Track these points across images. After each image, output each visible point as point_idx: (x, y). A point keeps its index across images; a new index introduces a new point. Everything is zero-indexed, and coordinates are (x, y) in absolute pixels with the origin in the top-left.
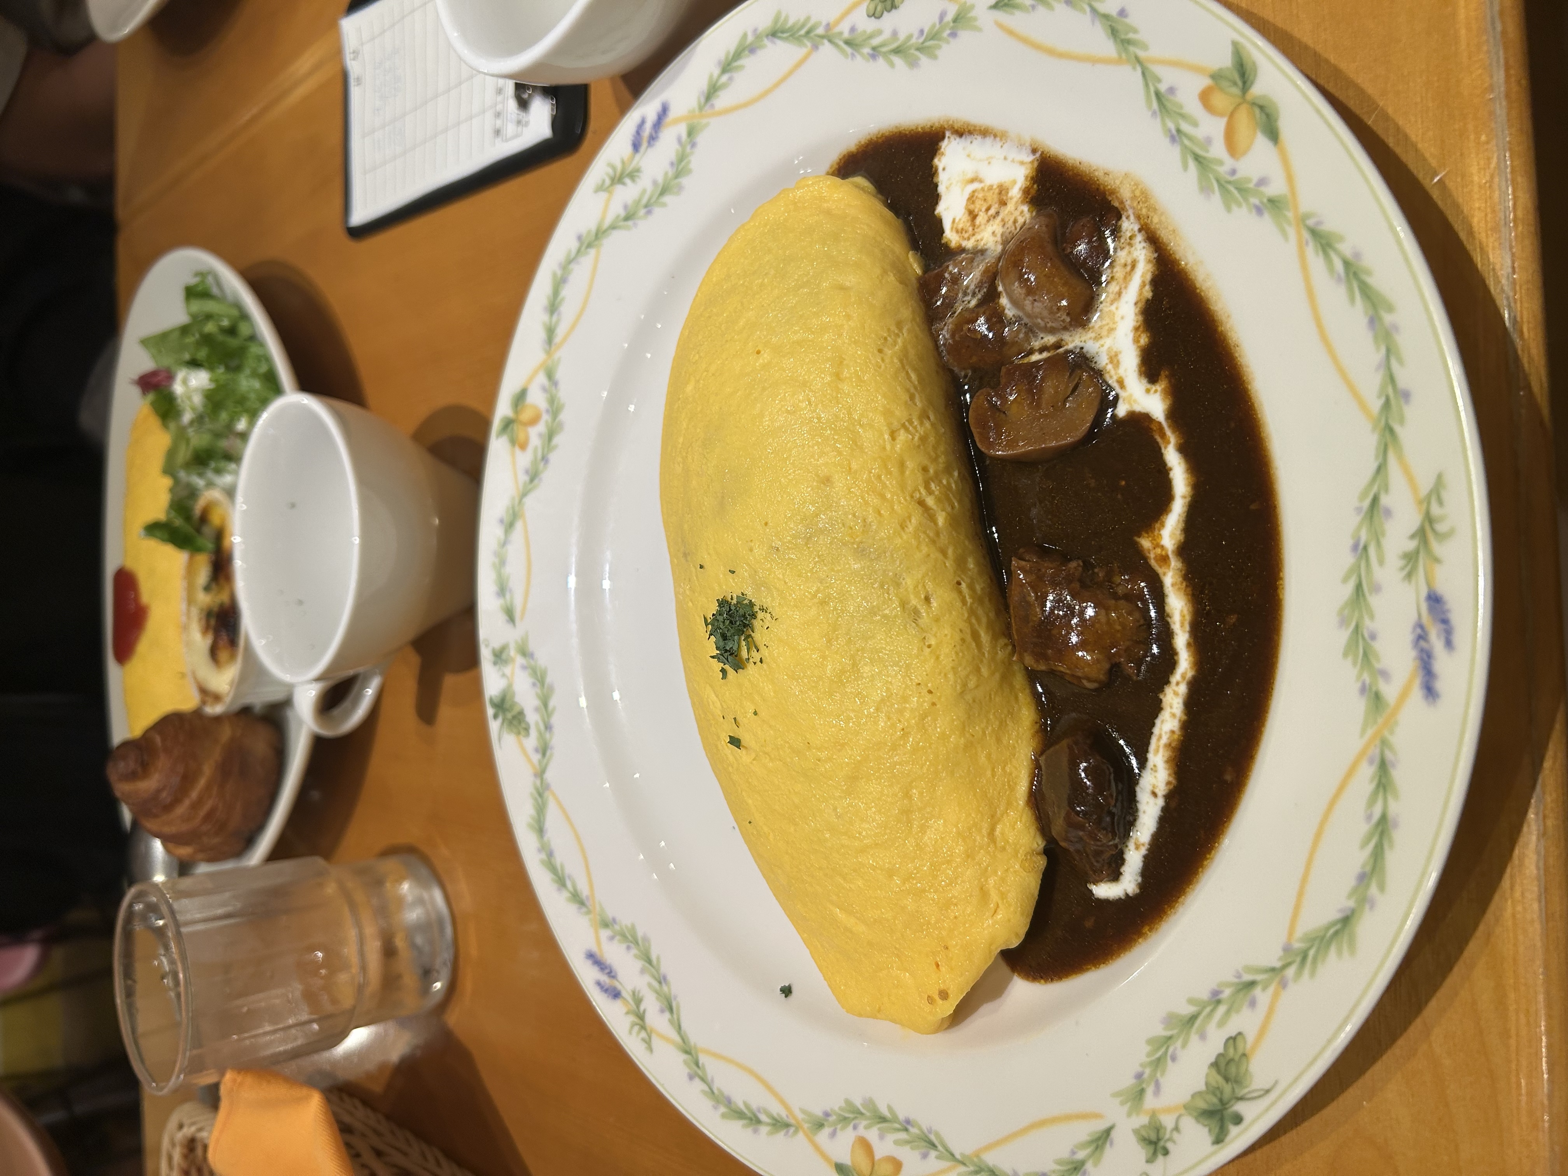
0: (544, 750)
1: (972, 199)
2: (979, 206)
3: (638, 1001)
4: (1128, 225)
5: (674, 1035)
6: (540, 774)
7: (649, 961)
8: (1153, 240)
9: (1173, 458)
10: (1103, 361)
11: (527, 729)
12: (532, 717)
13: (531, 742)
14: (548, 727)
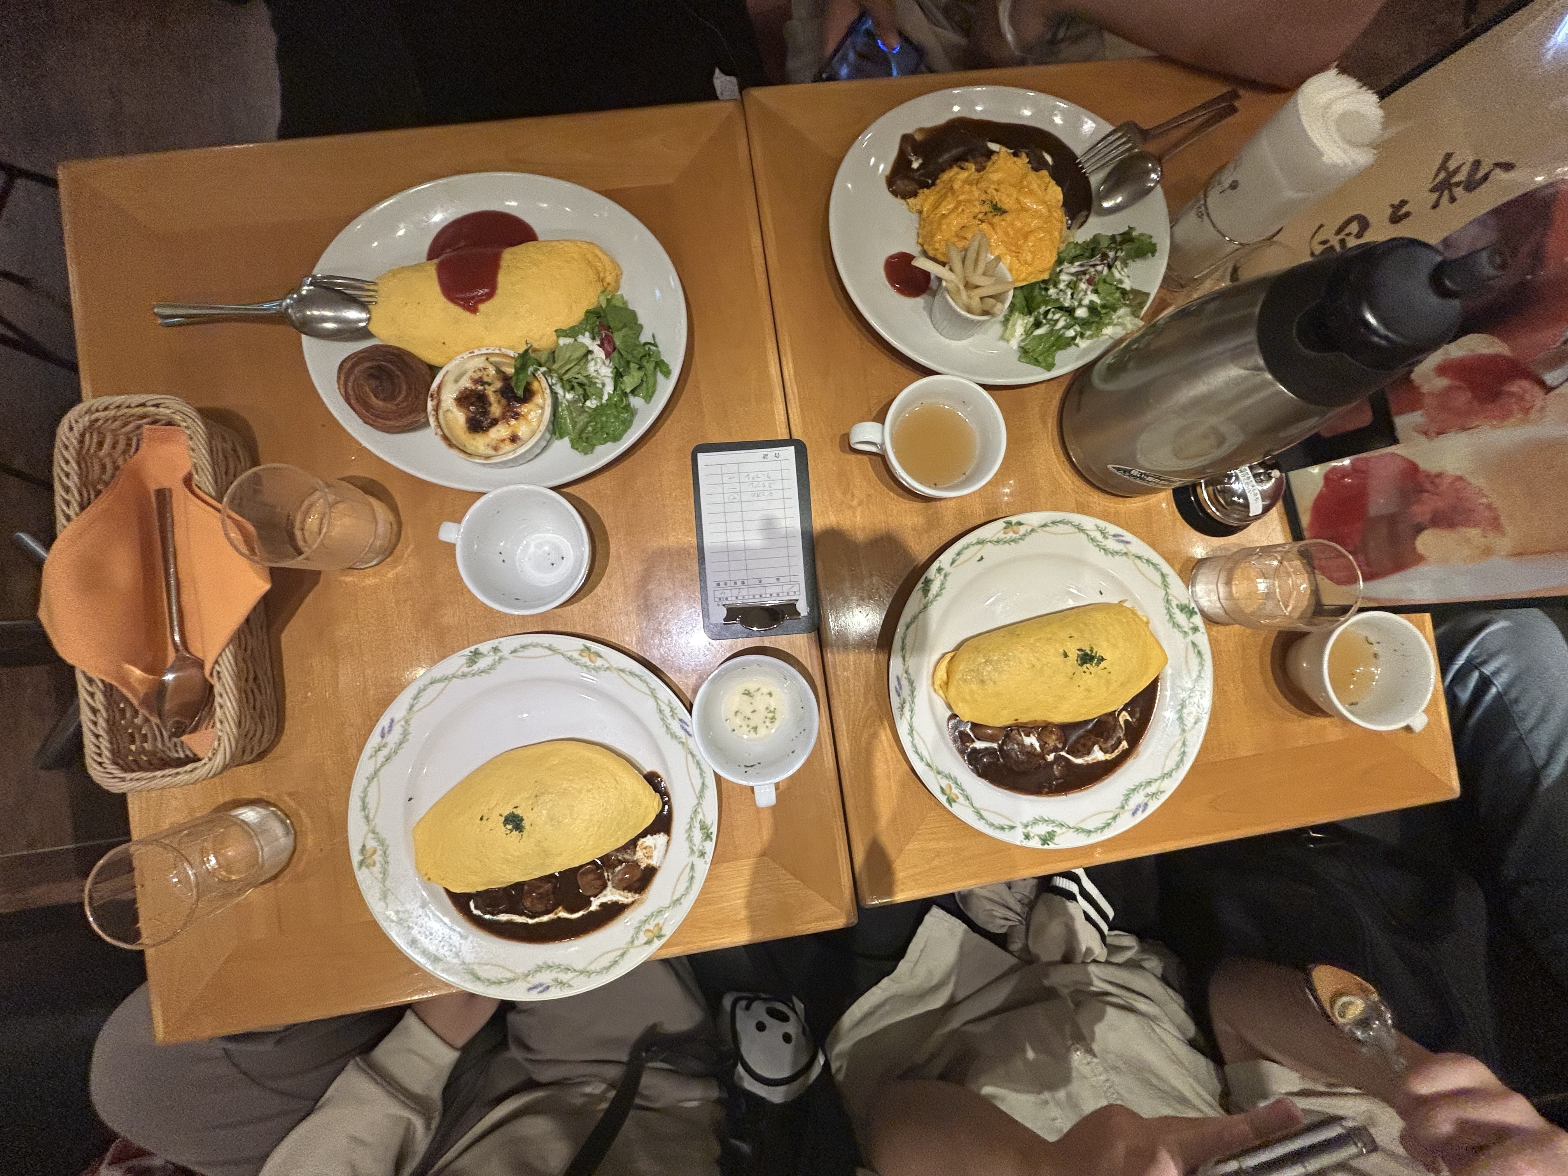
0: (464, 675)
1: (651, 847)
2: (648, 850)
3: (384, 746)
4: (637, 896)
5: (378, 765)
6: (454, 676)
7: (400, 744)
8: (633, 903)
9: (581, 913)
10: (604, 892)
11: (470, 666)
12: (475, 667)
13: (466, 669)
14: (473, 675)
